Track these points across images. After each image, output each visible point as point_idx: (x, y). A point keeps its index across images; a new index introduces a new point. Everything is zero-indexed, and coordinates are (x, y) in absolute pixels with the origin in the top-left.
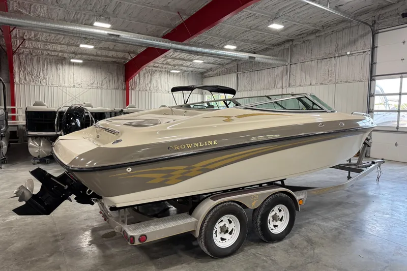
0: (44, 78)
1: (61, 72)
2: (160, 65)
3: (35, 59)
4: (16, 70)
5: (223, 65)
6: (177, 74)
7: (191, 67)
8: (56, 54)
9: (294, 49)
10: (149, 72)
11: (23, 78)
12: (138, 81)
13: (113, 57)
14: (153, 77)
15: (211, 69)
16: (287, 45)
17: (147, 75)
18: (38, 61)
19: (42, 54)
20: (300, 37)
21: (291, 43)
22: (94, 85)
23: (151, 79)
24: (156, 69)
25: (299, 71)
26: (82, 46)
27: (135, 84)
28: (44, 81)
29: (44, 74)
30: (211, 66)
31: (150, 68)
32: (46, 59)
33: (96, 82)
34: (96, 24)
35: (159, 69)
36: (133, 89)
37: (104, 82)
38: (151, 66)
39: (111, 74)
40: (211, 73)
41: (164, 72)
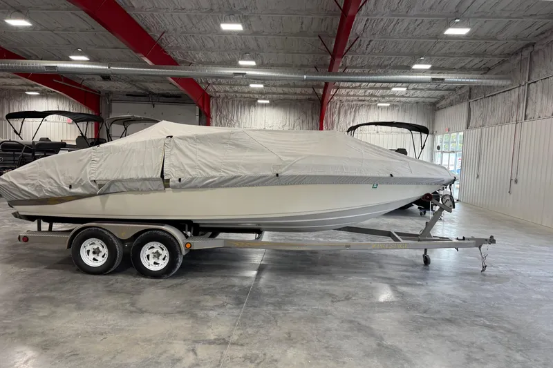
0: (238, 121)
1: (253, 114)
2: (368, 98)
3: (230, 103)
4: (213, 114)
5: (454, 90)
6: (388, 107)
7: (409, 97)
8: (248, 95)
9: (535, 58)
10: (351, 108)
11: (219, 122)
13: (301, 94)
15: (443, 98)
16: (526, 53)
17: (349, 112)
18: (233, 104)
19: (236, 97)
20: (542, 37)
21: (531, 49)
22: (286, 128)
23: (354, 117)
24: (361, 103)
25: (539, 94)
26: (252, 86)
27: (333, 124)
28: (237, 124)
29: (237, 117)
30: (442, 93)
31: (354, 103)
32: (240, 101)
33: (287, 124)
34: (241, 63)
35: (367, 103)
37: (297, 122)
38: (355, 100)
39: (305, 113)
40: (443, 103)
41: (372, 107)
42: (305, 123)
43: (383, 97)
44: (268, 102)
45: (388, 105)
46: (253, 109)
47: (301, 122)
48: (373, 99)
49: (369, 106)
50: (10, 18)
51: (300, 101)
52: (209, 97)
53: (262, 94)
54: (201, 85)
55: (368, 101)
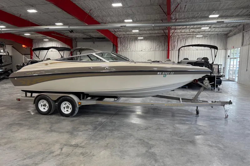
0: (129, 47)
1: (136, 44)
2: (192, 33)
4: (119, 45)
5: (236, 27)
6: (202, 37)
7: (212, 32)
10: (183, 38)
11: (121, 49)
12: (176, 44)
13: (158, 33)
14: (186, 41)
15: (231, 31)
17: (183, 40)
18: (127, 40)
19: (129, 37)
22: (152, 50)
23: (185, 43)
24: (189, 36)
26: (133, 31)
27: (174, 47)
28: (129, 49)
29: (129, 46)
30: (230, 29)
31: (185, 36)
32: (130, 39)
33: (152, 48)
35: (191, 36)
36: (173, 50)
37: (157, 47)
38: (186, 35)
39: (161, 42)
40: (231, 33)
41: (194, 38)
42: (161, 47)
43: (199, 32)
44: (142, 38)
45: (202, 36)
46: (136, 42)
47: (159, 46)
48: (194, 34)
49: (193, 37)
50: (30, 9)
51: (159, 36)
52: (117, 38)
53: (140, 35)
54: (112, 32)
55: (192, 35)
